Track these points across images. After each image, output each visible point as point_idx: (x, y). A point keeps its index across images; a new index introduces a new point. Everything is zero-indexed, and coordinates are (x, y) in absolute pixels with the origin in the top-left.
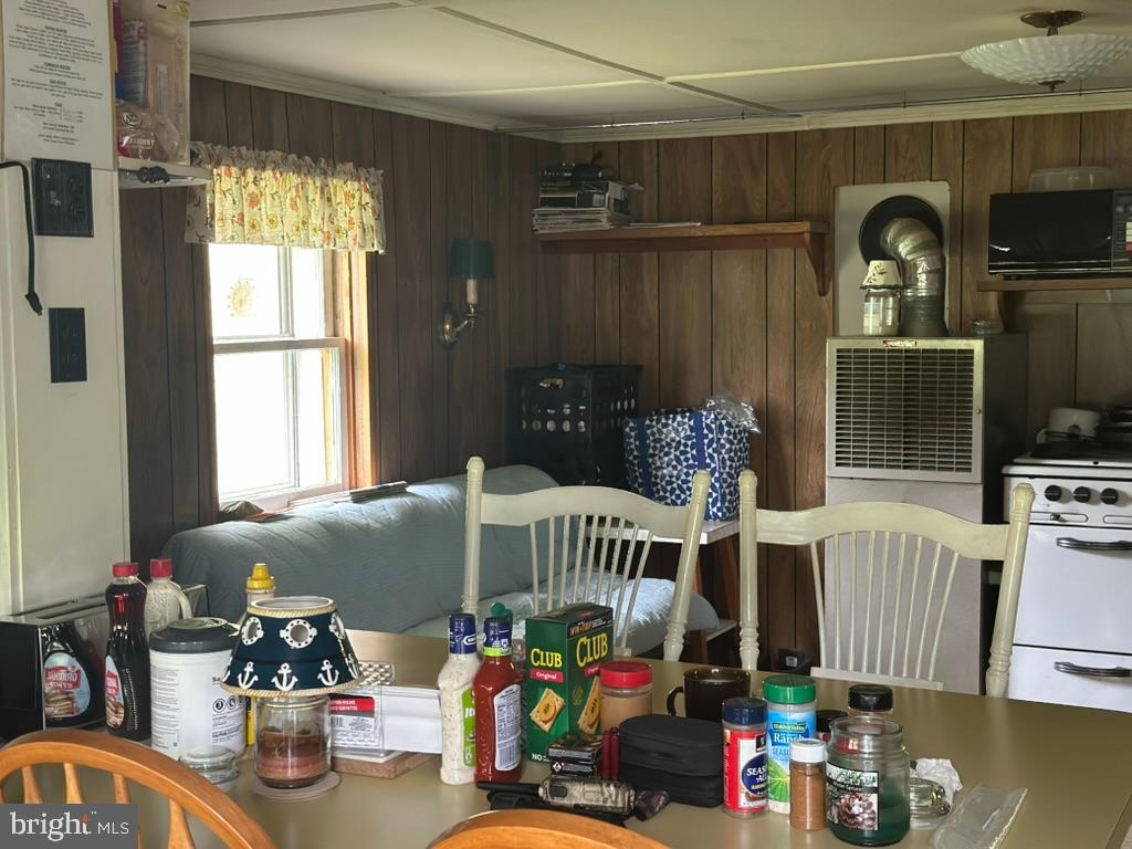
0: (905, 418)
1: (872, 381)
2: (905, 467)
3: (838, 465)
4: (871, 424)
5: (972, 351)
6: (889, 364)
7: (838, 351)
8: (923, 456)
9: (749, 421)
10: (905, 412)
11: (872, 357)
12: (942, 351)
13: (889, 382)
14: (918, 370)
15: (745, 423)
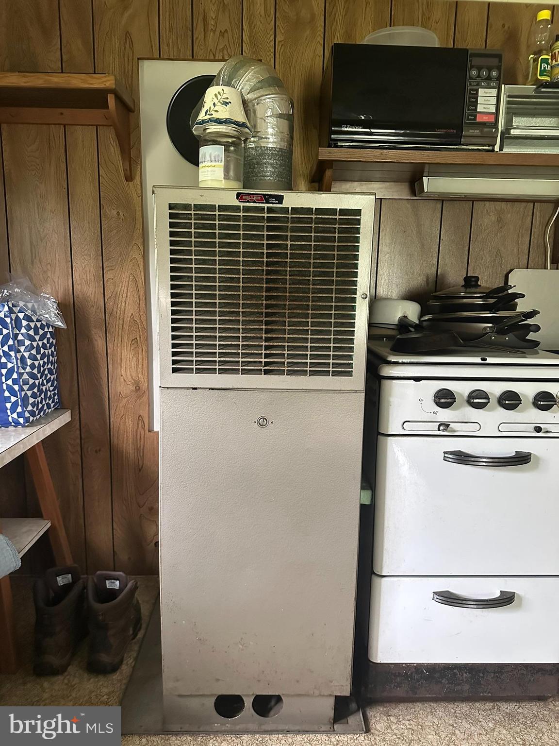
0: (268, 306)
1: (222, 254)
2: (267, 372)
3: (175, 370)
4: (222, 313)
5: (358, 212)
6: (246, 228)
7: (171, 207)
8: (290, 356)
9: (51, 315)
10: (268, 298)
11: (222, 218)
12: (319, 211)
13: (245, 255)
14: (285, 238)
15: (47, 316)
